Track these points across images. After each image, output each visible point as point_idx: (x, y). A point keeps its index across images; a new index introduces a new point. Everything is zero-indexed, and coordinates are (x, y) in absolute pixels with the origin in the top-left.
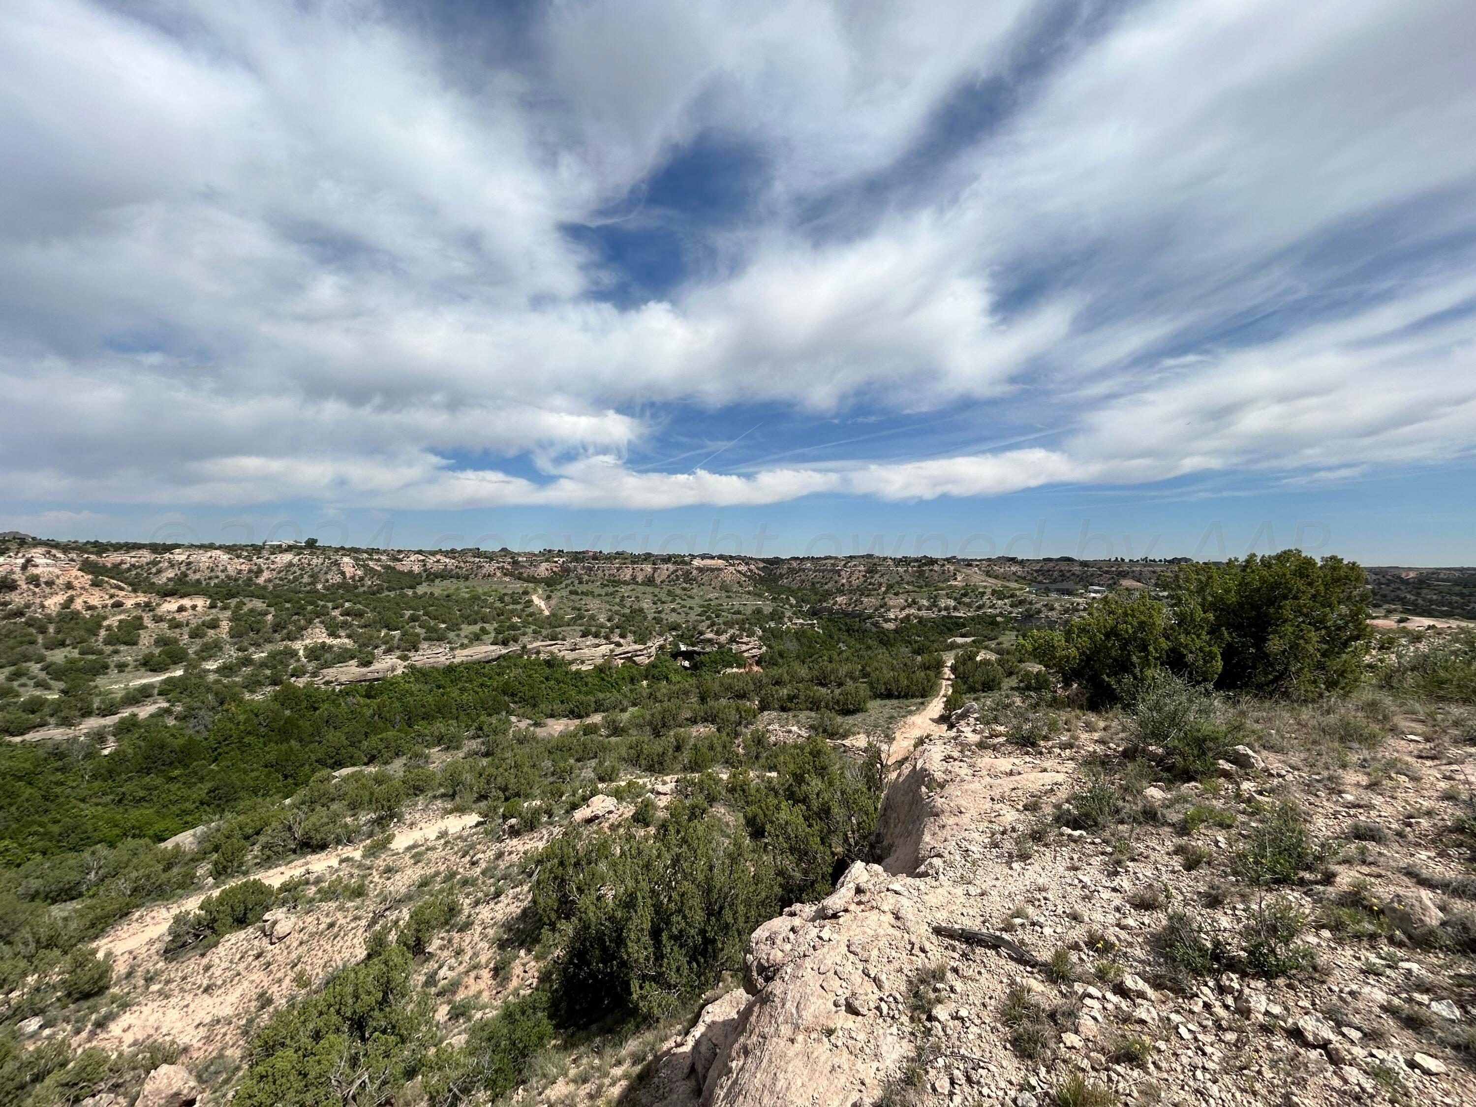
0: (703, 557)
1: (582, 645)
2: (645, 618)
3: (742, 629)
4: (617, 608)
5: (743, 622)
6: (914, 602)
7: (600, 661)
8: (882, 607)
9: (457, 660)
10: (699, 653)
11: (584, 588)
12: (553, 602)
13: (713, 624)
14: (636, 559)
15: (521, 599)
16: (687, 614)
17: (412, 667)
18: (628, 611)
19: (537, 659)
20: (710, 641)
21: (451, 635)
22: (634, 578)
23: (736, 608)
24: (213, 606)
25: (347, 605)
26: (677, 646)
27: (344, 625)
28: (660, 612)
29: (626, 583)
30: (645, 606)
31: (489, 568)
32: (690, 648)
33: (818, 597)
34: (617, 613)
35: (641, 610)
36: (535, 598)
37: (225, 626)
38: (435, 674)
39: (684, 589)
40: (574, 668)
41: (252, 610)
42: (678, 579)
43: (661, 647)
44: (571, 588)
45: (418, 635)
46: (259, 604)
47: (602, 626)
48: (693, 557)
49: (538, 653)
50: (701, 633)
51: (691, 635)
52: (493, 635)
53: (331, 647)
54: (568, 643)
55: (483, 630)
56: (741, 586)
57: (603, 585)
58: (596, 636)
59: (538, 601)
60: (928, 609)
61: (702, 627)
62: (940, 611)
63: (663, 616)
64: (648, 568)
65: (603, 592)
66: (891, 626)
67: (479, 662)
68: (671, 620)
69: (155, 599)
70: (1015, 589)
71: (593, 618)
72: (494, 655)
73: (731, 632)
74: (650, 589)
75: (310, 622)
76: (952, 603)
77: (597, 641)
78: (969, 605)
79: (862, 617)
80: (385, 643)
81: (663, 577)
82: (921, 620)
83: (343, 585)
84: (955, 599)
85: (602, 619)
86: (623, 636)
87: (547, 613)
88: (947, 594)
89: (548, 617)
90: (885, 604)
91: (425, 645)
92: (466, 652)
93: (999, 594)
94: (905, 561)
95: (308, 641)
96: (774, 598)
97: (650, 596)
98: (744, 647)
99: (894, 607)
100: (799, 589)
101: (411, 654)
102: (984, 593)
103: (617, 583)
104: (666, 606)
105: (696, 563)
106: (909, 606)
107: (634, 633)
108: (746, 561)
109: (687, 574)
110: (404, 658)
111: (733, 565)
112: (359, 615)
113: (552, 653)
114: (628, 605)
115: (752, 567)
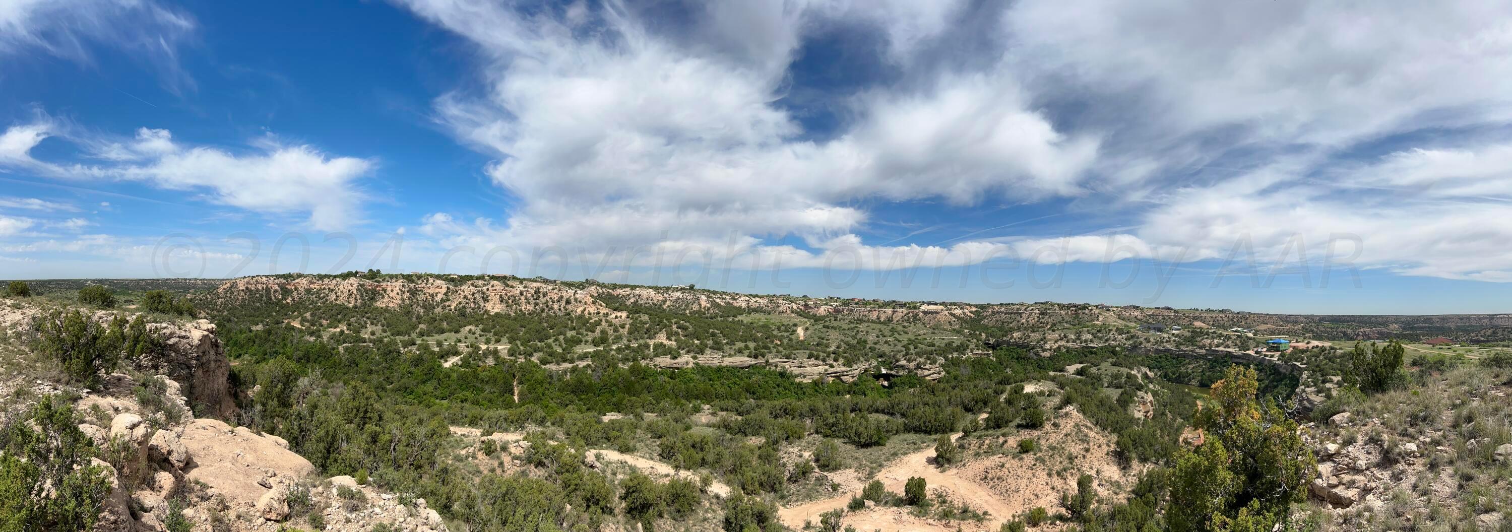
0: (929, 303)
3: (927, 358)
5: (930, 352)
6: (1065, 336)
8: (1042, 340)
13: (906, 354)
14: (881, 304)
19: (774, 370)
20: (902, 366)
21: (727, 347)
25: (682, 322)
26: (879, 369)
28: (876, 343)
32: (889, 372)
36: (798, 329)
40: (798, 378)
43: (867, 370)
48: (922, 303)
49: (776, 366)
50: (897, 361)
51: (891, 362)
52: (750, 350)
54: (797, 361)
55: (744, 346)
58: (816, 358)
59: (800, 331)
60: (1074, 341)
61: (898, 356)
62: (1081, 343)
63: (877, 346)
64: (890, 310)
66: (1047, 354)
67: (737, 367)
70: (1131, 328)
72: (747, 364)
75: (663, 329)
76: (1090, 337)
77: (816, 362)
78: (1101, 339)
79: (1027, 347)
82: (1068, 349)
84: (1093, 334)
86: (836, 360)
88: (1088, 330)
90: (1045, 338)
91: (709, 351)
93: (1120, 331)
94: (1069, 306)
95: (656, 341)
98: (926, 373)
99: (1050, 340)
102: (1111, 330)
105: (923, 307)
106: (1061, 339)
108: (962, 306)
111: (951, 309)
113: (785, 368)
115: (966, 310)
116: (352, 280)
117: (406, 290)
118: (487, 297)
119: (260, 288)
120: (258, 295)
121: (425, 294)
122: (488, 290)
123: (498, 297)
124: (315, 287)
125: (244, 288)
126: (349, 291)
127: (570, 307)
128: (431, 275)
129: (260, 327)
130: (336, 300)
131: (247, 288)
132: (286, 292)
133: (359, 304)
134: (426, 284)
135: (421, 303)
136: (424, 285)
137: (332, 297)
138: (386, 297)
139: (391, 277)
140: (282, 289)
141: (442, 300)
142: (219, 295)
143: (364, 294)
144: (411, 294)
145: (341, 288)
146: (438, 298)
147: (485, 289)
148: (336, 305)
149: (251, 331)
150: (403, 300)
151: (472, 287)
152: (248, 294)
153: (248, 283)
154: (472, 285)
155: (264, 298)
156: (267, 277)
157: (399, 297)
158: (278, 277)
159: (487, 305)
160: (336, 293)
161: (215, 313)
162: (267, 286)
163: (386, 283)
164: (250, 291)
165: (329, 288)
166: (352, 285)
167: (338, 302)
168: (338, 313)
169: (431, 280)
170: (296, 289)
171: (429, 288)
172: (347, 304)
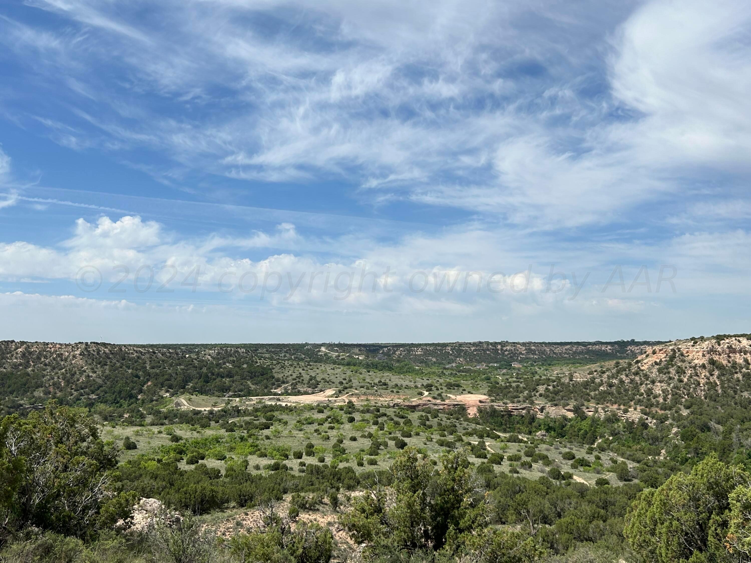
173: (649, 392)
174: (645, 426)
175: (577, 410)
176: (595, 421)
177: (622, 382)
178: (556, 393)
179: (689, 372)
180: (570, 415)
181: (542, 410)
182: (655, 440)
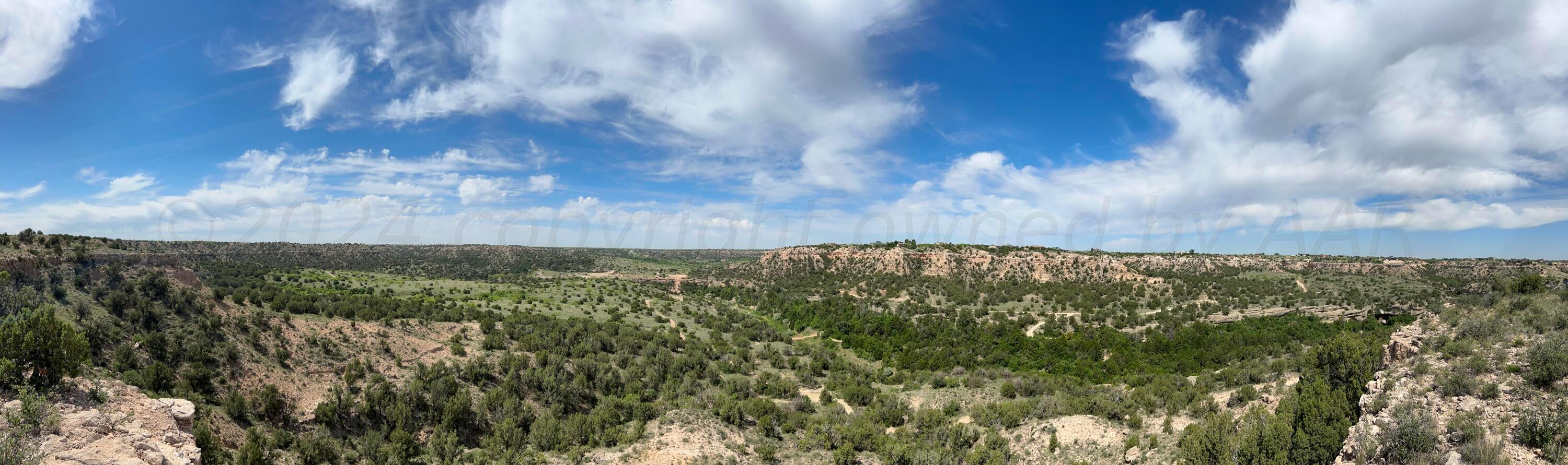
0: (1390, 259)
1: (1327, 309)
2: (1360, 294)
3: (1416, 302)
4: (1343, 288)
5: (1417, 297)
7: (1337, 318)
9: (1265, 315)
10: (1391, 315)
11: (1322, 276)
12: (1308, 284)
13: (1399, 299)
14: (1351, 260)
15: (1290, 282)
16: (1383, 292)
17: (1245, 317)
18: (1349, 290)
19: (1304, 316)
20: (1397, 308)
21: (1262, 301)
22: (1350, 271)
23: (1411, 289)
24: (1165, 282)
25: (1214, 283)
26: (1379, 311)
27: (1214, 293)
28: (1368, 291)
29: (1345, 274)
30: (1359, 287)
31: (1272, 264)
32: (1386, 312)
33: (1460, 283)
34: (1343, 291)
35: (1357, 290)
36: (1298, 282)
37: (1171, 291)
38: (1256, 321)
39: (1380, 278)
40: (1323, 321)
41: (1179, 284)
42: (1375, 272)
43: (1370, 312)
44: (1316, 276)
45: (1247, 300)
46: (1178, 281)
47: (1337, 298)
48: (1384, 259)
49: (1304, 312)
50: (1392, 304)
51: (1387, 305)
52: (1281, 302)
53: (1210, 304)
54: (1320, 308)
55: (1276, 299)
56: (1413, 276)
57: (1334, 275)
58: (1335, 304)
59: (1300, 284)
61: (1393, 300)
63: (1369, 293)
64: (1358, 265)
65: (1334, 279)
67: (1276, 316)
68: (1374, 296)
69: (1147, 278)
71: (1331, 293)
72: (1283, 313)
73: (1410, 303)
74: (1361, 278)
75: (1201, 291)
77: (1335, 307)
80: (1233, 304)
81: (1367, 270)
83: (1206, 273)
85: (1336, 294)
86: (1349, 304)
87: (1305, 291)
89: (1307, 293)
91: (1250, 306)
92: (1270, 310)
94: (1513, 262)
95: (1201, 301)
96: (1434, 284)
97: (1361, 282)
98: (1418, 312)
100: (1448, 278)
101: (1245, 310)
103: (1341, 274)
104: (1370, 288)
105: (1386, 262)
107: (1355, 302)
108: (1416, 261)
109: (1381, 269)
110: (1242, 312)
111: (1408, 264)
112: (1220, 289)
113: (1312, 313)
114: (1349, 287)
115: (1419, 264)
116: (897, 249)
117: (952, 259)
118: (1033, 266)
119: (803, 258)
120: (801, 265)
121: (971, 263)
122: (1032, 260)
123: (1043, 266)
124: (858, 256)
125: (787, 258)
126: (896, 260)
127: (1108, 275)
128: (973, 246)
129: (817, 298)
130: (884, 269)
131: (790, 258)
132: (828, 262)
133: (908, 273)
134: (971, 254)
135: (970, 272)
136: (968, 254)
137: (880, 266)
138: (933, 266)
139: (932, 247)
140: (824, 259)
141: (988, 269)
142: (761, 265)
143: (911, 263)
144: (957, 263)
145: (887, 257)
146: (985, 267)
147: (1029, 259)
148: (887, 274)
149: (808, 302)
150: (952, 269)
151: (1016, 258)
152: (792, 264)
153: (791, 253)
154: (1016, 255)
155: (808, 268)
156: (808, 247)
157: (947, 266)
158: (819, 247)
159: (1034, 274)
160: (883, 262)
161: (763, 283)
162: (809, 256)
163: (929, 252)
164: (794, 261)
165: (874, 258)
166: (898, 254)
167: (888, 270)
168: (894, 283)
169: (974, 251)
170: (838, 259)
171: (974, 258)
172: (896, 273)
173: (761, 273)
174: (754, 290)
175: (727, 283)
176: (734, 289)
177: (751, 268)
178: (720, 274)
179: (780, 263)
180: (724, 285)
181: (711, 282)
182: (756, 297)
